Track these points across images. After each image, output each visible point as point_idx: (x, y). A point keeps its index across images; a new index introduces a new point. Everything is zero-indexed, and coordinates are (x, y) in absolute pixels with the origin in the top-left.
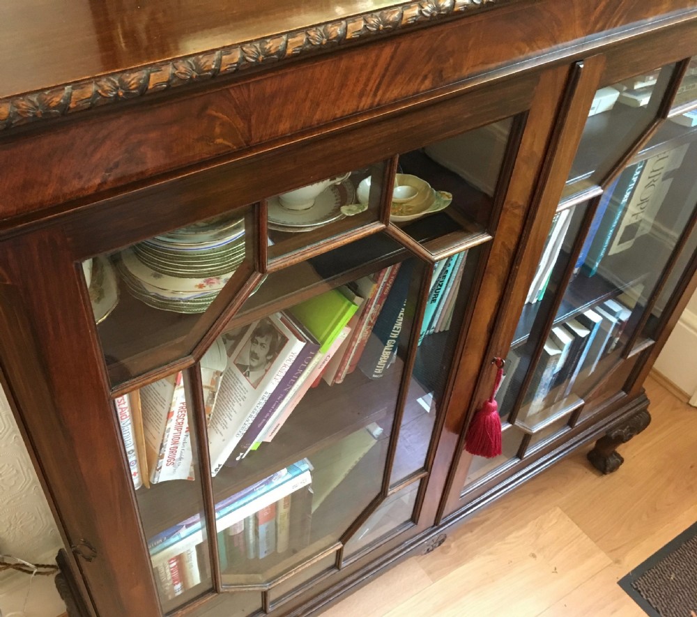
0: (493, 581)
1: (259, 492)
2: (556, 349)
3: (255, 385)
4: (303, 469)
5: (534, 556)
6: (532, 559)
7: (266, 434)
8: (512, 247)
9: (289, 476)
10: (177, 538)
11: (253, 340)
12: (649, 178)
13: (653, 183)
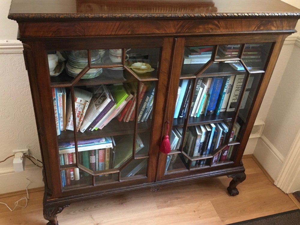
0: (177, 214)
1: (96, 144)
2: (200, 133)
3: (97, 109)
4: (110, 142)
5: (195, 211)
6: (194, 212)
7: (99, 126)
8: (166, 85)
9: (105, 142)
10: (69, 147)
11: (100, 98)
12: (236, 88)
13: (238, 90)
